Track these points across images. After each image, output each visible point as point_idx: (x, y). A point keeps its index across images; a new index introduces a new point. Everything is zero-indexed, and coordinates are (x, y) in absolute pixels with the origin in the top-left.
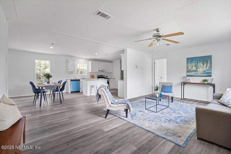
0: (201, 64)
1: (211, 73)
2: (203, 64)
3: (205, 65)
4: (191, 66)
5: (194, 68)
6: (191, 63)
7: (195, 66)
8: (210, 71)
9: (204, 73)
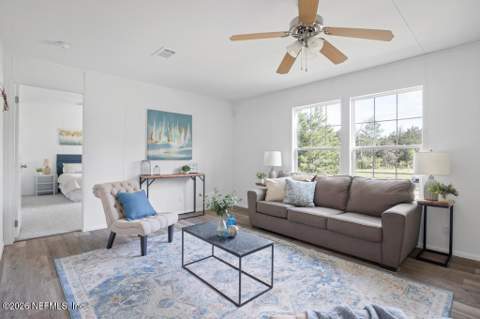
0: (177, 131)
1: (190, 152)
2: (180, 132)
3: (183, 134)
4: (158, 131)
5: (164, 139)
6: (157, 125)
7: (167, 134)
8: (189, 148)
9: (181, 153)
